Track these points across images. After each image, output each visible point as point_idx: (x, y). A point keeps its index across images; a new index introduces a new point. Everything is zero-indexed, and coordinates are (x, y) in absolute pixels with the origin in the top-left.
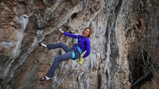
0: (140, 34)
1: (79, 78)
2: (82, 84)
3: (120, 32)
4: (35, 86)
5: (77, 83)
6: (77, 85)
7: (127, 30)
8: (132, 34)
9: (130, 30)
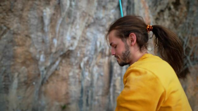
0: (178, 18)
1: (82, 65)
2: (87, 74)
3: (142, 5)
4: (13, 65)
5: (80, 72)
6: (80, 74)
7: (158, 10)
8: (166, 17)
9: (162, 11)
